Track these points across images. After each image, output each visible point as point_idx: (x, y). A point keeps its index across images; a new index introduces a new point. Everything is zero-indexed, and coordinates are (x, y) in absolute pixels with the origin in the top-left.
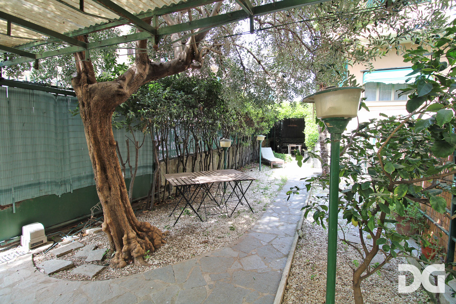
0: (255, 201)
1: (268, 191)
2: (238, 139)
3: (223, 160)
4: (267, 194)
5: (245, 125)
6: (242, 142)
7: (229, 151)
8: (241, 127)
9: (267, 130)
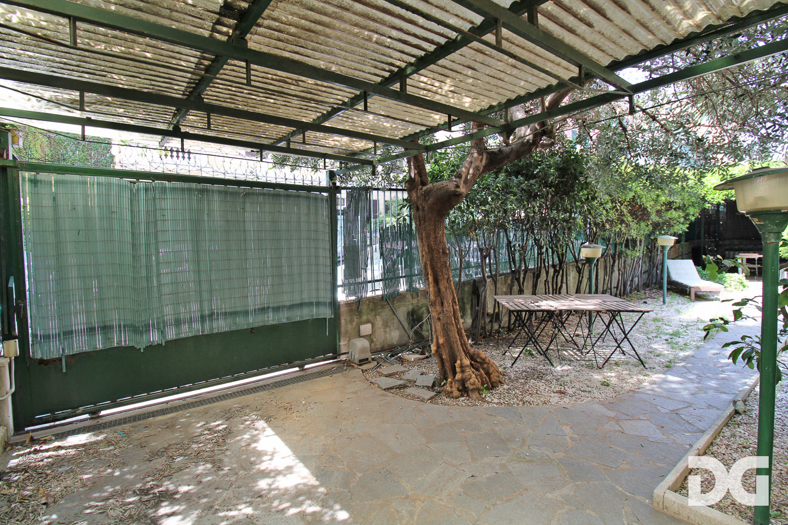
0: (651, 352)
1: (680, 339)
2: (616, 245)
3: (585, 281)
4: (676, 344)
5: (630, 219)
6: (623, 249)
7: (597, 265)
8: (622, 222)
9: (681, 226)
